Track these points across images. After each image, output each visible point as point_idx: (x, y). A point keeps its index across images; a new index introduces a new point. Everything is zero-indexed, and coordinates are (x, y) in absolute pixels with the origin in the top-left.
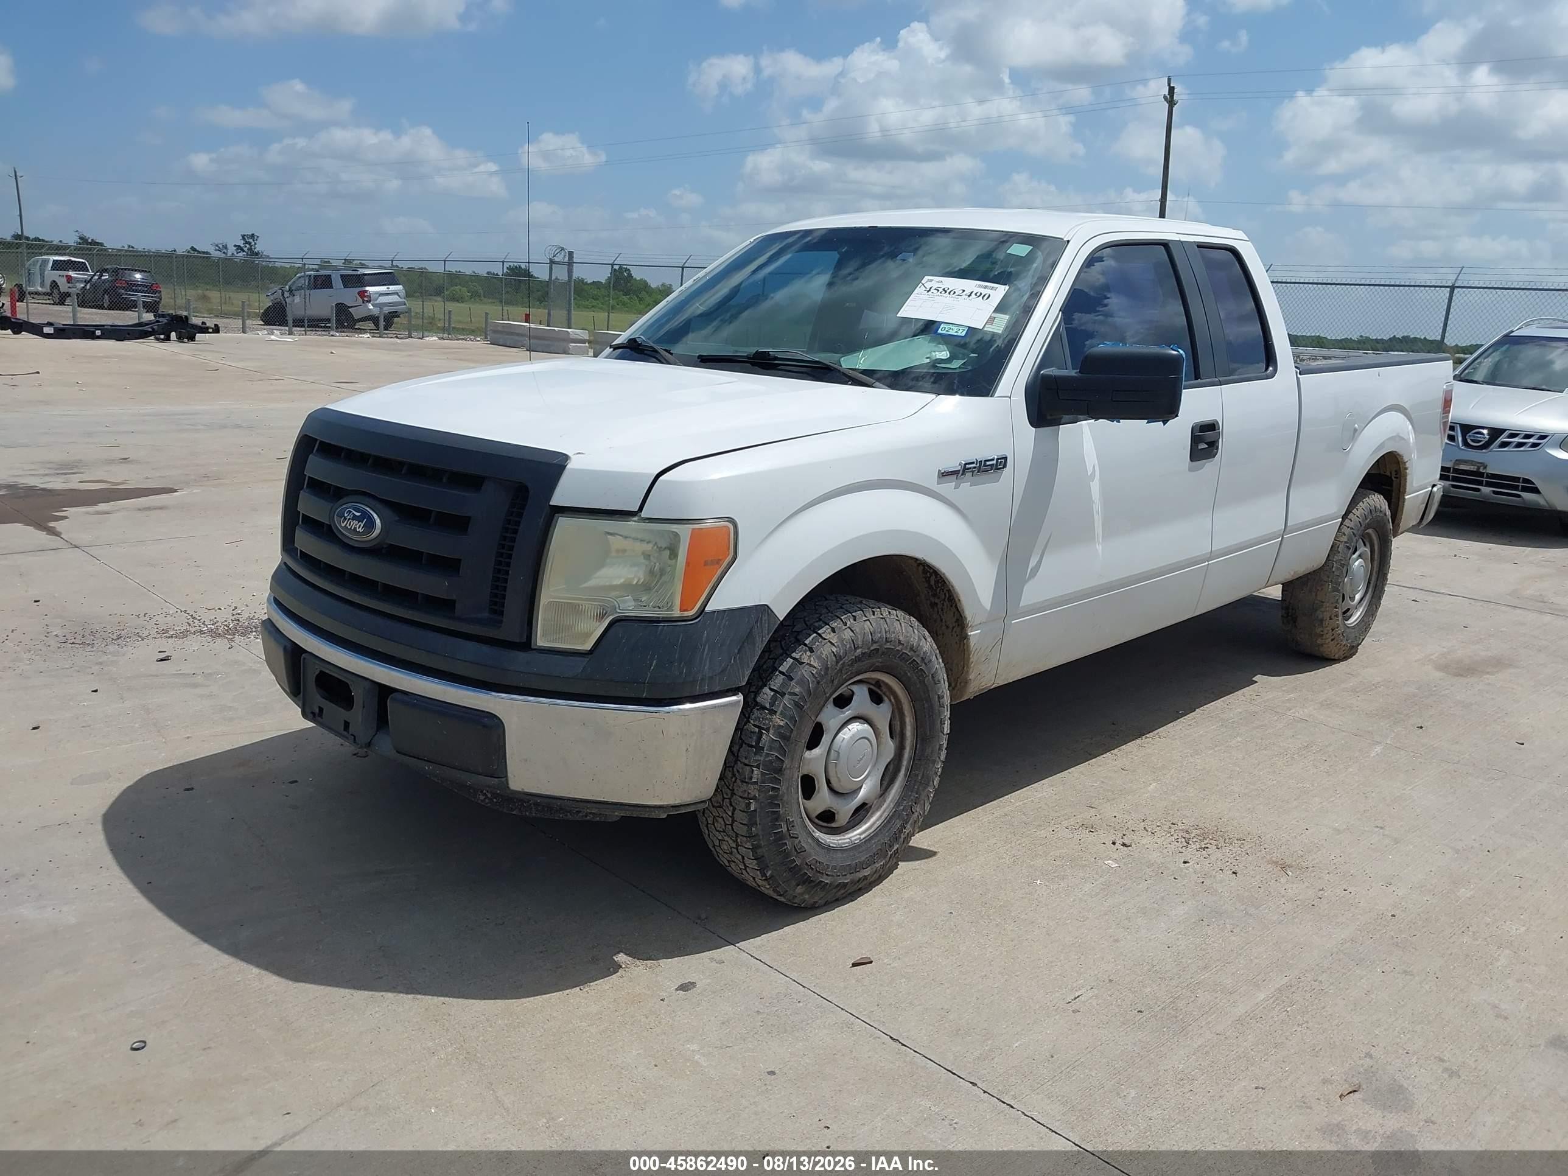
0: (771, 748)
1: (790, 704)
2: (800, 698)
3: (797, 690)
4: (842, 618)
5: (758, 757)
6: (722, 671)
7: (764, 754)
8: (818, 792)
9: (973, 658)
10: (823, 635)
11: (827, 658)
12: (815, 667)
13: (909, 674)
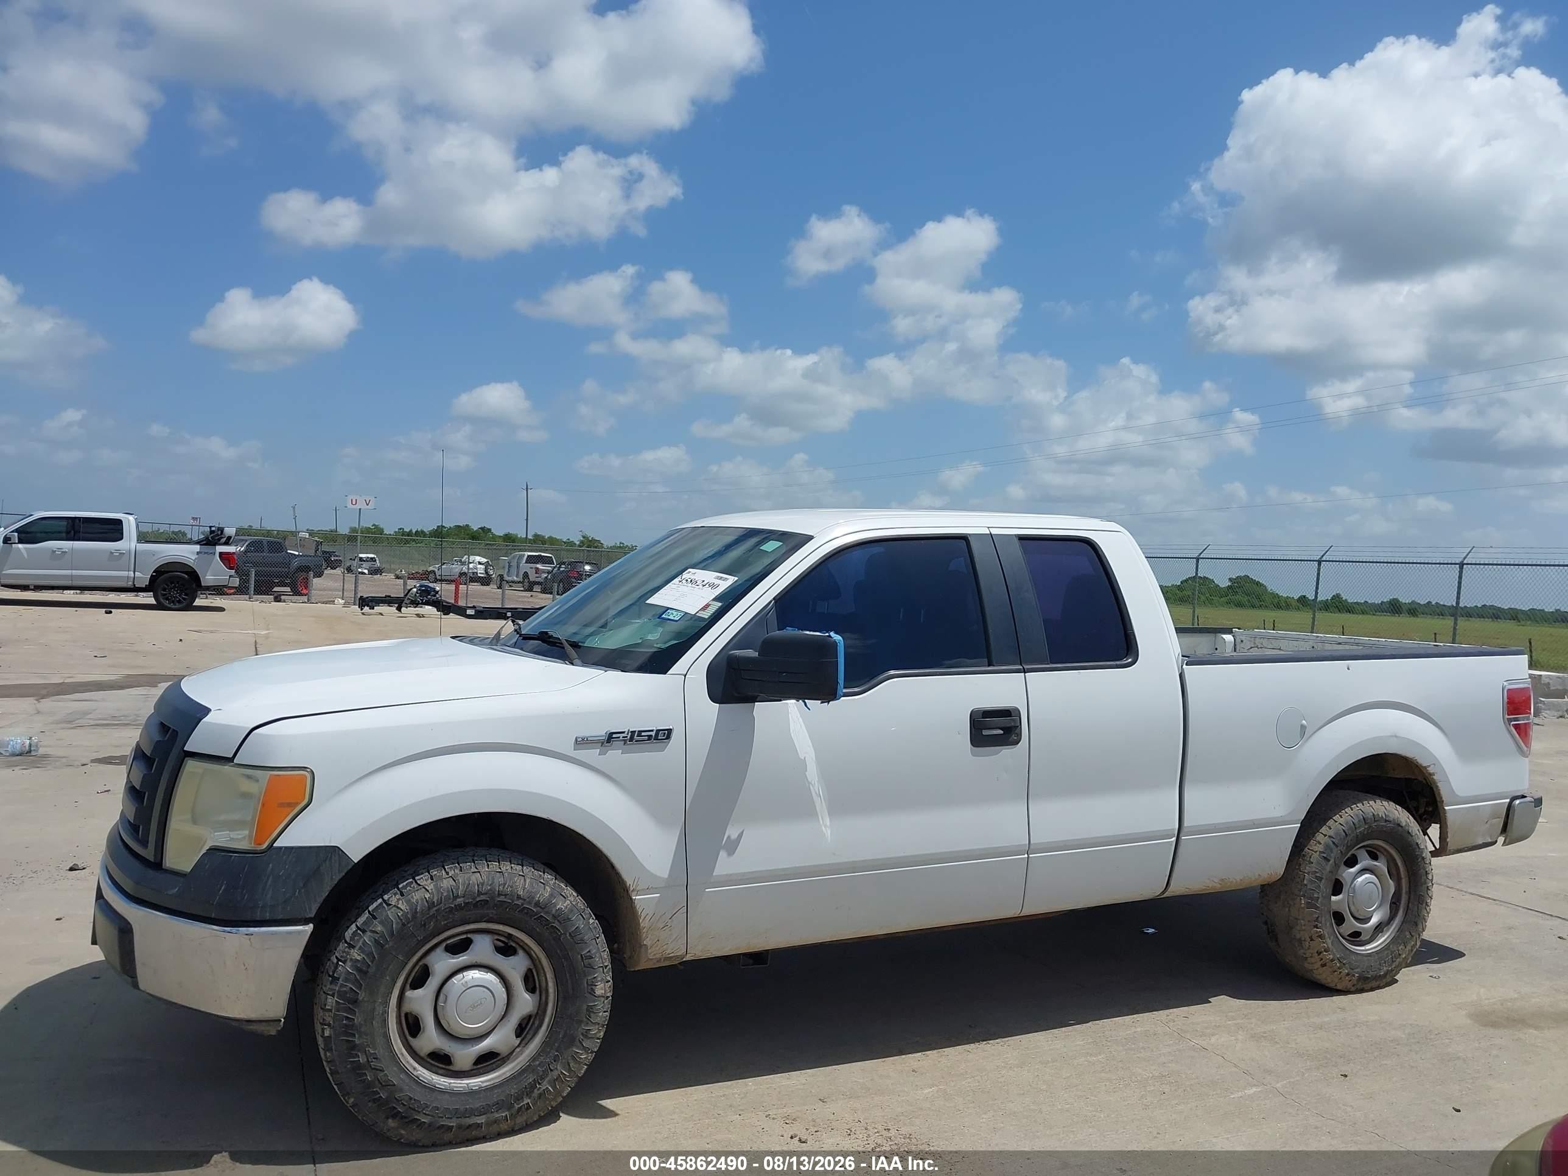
0: (346, 980)
1: (369, 941)
2: (380, 937)
3: (379, 928)
4: (446, 867)
5: (333, 987)
6: (285, 901)
7: (339, 985)
8: (424, 1031)
9: (644, 923)
10: (418, 882)
11: (417, 903)
12: (402, 910)
13: (538, 929)
